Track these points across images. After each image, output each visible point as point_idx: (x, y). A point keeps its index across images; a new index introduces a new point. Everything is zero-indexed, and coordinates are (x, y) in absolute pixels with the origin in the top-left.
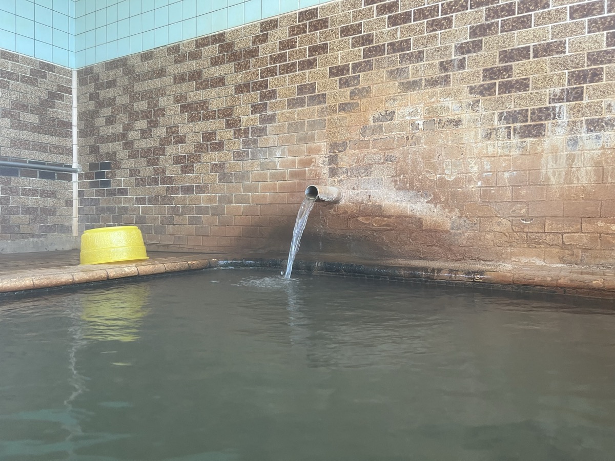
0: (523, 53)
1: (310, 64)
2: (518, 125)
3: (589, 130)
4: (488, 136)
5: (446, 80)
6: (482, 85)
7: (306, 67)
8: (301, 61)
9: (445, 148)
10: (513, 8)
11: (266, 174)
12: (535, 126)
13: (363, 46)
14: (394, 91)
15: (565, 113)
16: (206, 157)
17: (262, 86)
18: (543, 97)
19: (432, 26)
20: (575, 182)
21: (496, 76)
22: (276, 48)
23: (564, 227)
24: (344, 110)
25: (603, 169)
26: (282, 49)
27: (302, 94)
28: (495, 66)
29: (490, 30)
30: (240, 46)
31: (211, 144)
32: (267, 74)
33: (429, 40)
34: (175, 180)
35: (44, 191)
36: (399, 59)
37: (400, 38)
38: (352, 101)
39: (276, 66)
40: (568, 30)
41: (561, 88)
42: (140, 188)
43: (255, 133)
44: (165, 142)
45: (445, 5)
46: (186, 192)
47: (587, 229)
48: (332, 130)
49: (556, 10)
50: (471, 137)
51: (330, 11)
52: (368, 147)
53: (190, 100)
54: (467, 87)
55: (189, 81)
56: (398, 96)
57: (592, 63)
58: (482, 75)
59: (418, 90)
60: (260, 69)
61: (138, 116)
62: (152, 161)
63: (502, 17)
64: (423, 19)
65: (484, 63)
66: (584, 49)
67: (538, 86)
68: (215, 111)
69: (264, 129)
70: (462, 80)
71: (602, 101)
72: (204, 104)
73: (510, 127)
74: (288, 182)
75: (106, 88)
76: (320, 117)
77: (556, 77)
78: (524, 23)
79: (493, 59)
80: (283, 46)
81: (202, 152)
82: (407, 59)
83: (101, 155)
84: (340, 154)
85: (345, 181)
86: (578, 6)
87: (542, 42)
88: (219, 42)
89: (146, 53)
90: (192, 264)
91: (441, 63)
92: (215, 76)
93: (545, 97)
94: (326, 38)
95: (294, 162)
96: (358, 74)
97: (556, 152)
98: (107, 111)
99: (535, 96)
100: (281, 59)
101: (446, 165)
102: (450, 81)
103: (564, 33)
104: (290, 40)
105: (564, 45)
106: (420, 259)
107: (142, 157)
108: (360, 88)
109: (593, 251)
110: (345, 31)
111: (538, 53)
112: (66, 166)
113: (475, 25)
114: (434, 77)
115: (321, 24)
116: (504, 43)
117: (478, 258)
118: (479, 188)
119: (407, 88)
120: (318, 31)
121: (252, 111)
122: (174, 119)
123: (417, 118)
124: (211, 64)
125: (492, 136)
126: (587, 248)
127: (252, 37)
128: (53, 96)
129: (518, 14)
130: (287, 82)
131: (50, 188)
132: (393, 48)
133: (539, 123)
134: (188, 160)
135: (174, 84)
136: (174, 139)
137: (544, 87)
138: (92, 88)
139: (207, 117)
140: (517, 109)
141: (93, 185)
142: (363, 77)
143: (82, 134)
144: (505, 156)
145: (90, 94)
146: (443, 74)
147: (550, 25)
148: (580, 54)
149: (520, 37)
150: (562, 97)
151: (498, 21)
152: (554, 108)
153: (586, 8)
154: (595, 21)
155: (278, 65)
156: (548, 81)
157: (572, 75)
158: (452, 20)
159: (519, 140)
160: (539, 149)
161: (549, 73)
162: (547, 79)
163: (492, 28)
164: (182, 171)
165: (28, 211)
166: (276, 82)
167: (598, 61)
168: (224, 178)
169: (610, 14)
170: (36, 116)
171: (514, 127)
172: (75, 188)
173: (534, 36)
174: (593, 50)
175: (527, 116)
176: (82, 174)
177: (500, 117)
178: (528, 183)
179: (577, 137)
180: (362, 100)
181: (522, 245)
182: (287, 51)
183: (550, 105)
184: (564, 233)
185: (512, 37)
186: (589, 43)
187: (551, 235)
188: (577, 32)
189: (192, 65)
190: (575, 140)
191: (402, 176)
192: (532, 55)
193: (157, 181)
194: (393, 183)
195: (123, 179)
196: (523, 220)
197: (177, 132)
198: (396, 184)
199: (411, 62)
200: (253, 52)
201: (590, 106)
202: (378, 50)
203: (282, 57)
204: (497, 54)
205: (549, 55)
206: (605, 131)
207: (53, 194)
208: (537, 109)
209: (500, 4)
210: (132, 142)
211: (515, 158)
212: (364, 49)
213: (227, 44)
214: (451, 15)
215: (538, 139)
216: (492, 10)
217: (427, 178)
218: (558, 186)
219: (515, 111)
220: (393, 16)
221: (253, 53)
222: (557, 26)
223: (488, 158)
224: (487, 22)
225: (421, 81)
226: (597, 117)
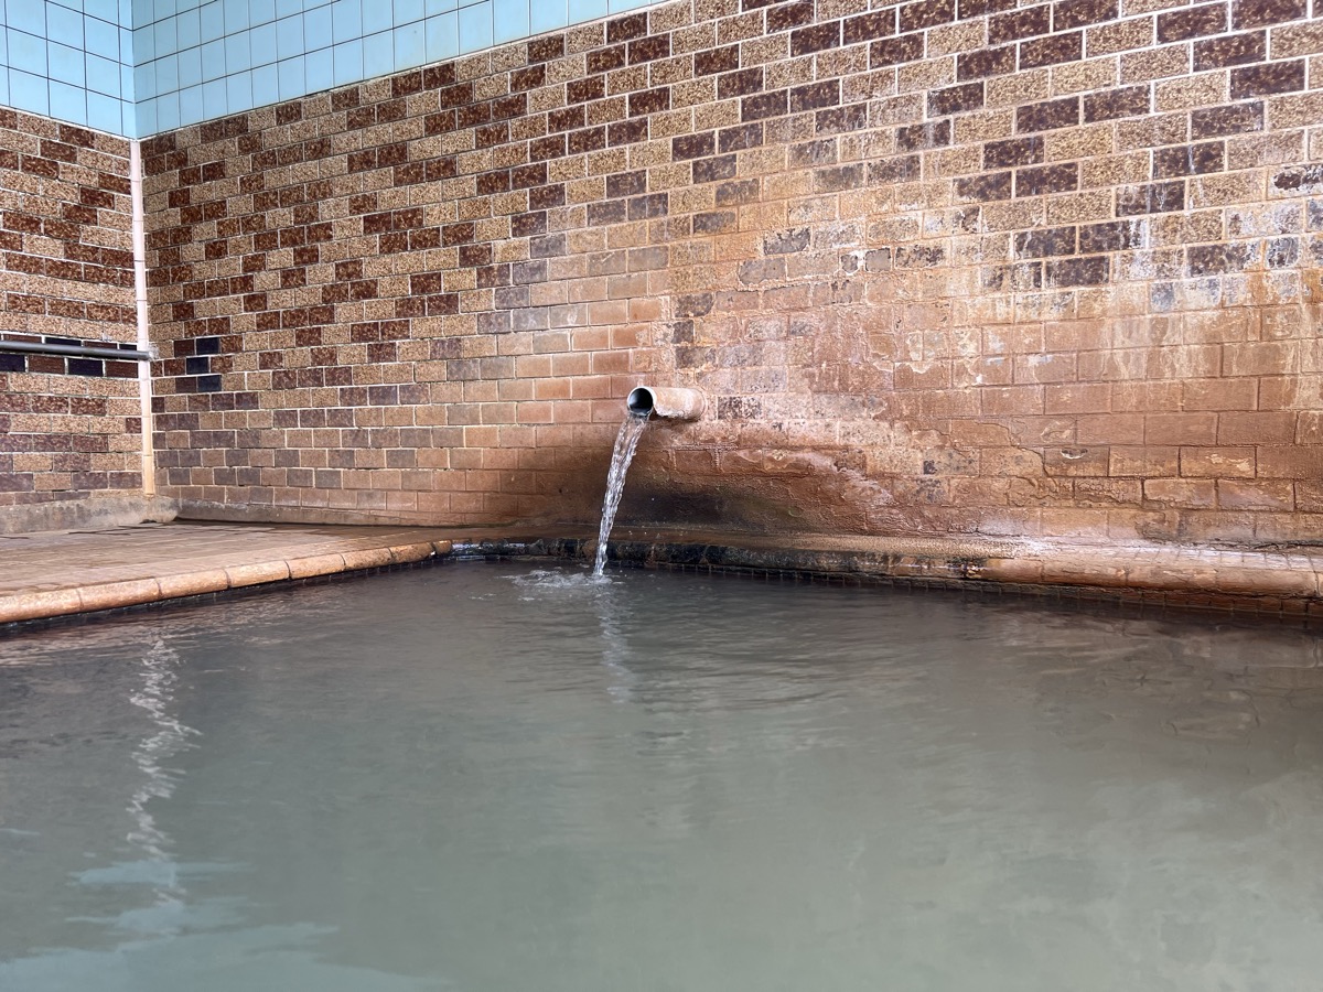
0: (1065, 112)
1: (634, 132)
2: (1055, 259)
3: (1195, 270)
4: (996, 282)
5: (911, 167)
6: (983, 178)
7: (625, 138)
8: (614, 125)
9: (909, 306)
10: (1045, 18)
11: (547, 361)
12: (1088, 261)
13: (742, 94)
14: (806, 189)
15: (1148, 236)
16: (420, 326)
17: (534, 178)
18: (1104, 202)
19: (882, 54)
20: (1168, 374)
21: (1011, 158)
22: (561, 97)
23: (1145, 467)
24: (704, 227)
25: (1222, 348)
26: (575, 99)
27: (618, 196)
28: (1009, 138)
29: (999, 63)
30: (484, 93)
31: (430, 299)
32: (544, 153)
33: (876, 82)
34: (357, 374)
35: (80, 400)
36: (814, 123)
37: (818, 79)
38: (720, 210)
39: (563, 136)
40: (1154, 65)
41: (1141, 184)
42: (283, 394)
43: (522, 276)
44: (333, 294)
45: (908, 11)
46: (382, 400)
47: (1190, 470)
48: (682, 269)
49: (1132, 24)
50: (963, 284)
51: (672, 20)
52: (756, 306)
53: (382, 208)
54: (954, 181)
55: (381, 165)
56: (815, 198)
57: (1200, 133)
58: (983, 156)
59: (855, 187)
60: (529, 140)
61: (275, 241)
62: (308, 335)
63: (1023, 37)
64: (864, 39)
65: (987, 131)
66: (1185, 103)
67: (1095, 180)
68: (438, 229)
69: (540, 268)
70: (943, 166)
71: (1221, 211)
72: (413, 216)
73: (1040, 263)
74: (593, 377)
75: (205, 180)
76: (656, 242)
77: (1130, 162)
78: (1066, 49)
79: (1004, 123)
80: (575, 94)
81: (411, 315)
82: (832, 122)
83: (199, 323)
84: (699, 319)
85: (709, 376)
86: (1174, 14)
87: (1103, 90)
88: (443, 83)
89: (287, 106)
90: (399, 553)
91: (902, 131)
92: (435, 155)
93: (1108, 202)
94: (664, 77)
95: (604, 337)
96: (732, 153)
97: (1130, 315)
98: (207, 230)
99: (1087, 200)
100: (572, 121)
101: (913, 342)
102: (919, 169)
103: (1146, 70)
104: (591, 79)
105: (1146, 95)
106: (863, 532)
107: (285, 326)
108: (737, 182)
109: (1201, 513)
110: (705, 64)
111: (1094, 112)
112: (124, 347)
113: (969, 52)
114: (887, 159)
115: (654, 48)
116: (1026, 90)
117: (977, 531)
118: (979, 389)
119: (832, 183)
120: (649, 63)
121: (514, 230)
122: (351, 247)
123: (852, 244)
124: (426, 130)
125: (1004, 283)
126: (1190, 507)
127: (512, 73)
128: (92, 198)
129: (1055, 30)
130: (586, 168)
131: (92, 394)
132: (803, 100)
133: (1097, 255)
134: (383, 334)
135: (349, 173)
136: (352, 288)
137: (1108, 181)
138: (173, 178)
139: (420, 242)
140: (1053, 227)
141: (182, 385)
142: (743, 161)
143: (155, 279)
144: (1031, 322)
145: (171, 193)
146: (906, 155)
147: (1119, 54)
148: (1177, 116)
149: (1059, 78)
150: (1142, 202)
151: (1015, 45)
152: (1126, 226)
153: (1190, 20)
154: (1210, 47)
155: (567, 133)
156: (1113, 169)
157: (1161, 157)
158: (922, 41)
159: (1058, 291)
160: (1097, 308)
161: (1115, 154)
162: (1113, 165)
163: (1003, 60)
164: (371, 355)
165: (48, 442)
166: (563, 169)
167: (1214, 128)
168: (459, 370)
169: (1238, 32)
170: (58, 242)
171: (1048, 263)
172: (146, 395)
173: (1087, 76)
174: (1206, 106)
175: (1074, 242)
176: (160, 363)
177: (1019, 244)
178: (1075, 377)
179: (1171, 284)
180: (742, 207)
181: (1065, 503)
182: (585, 103)
183: (1119, 219)
184: (1147, 478)
185: (1043, 78)
186: (1197, 90)
187: (1120, 482)
188: (1173, 68)
189: (387, 132)
190: (1167, 291)
191: (824, 365)
192: (1082, 116)
193: (319, 378)
194: (806, 380)
195: (246, 373)
196: (1065, 452)
197: (358, 274)
198: (812, 382)
199: (841, 128)
200: (513, 106)
201: (1198, 221)
202: (773, 104)
203: (574, 117)
204: (1015, 111)
205: (1117, 116)
206: (1226, 273)
207: (99, 407)
208: (1093, 227)
209: (1019, 9)
210: (264, 297)
211: (1051, 327)
212: (743, 102)
213: (458, 87)
214: (920, 31)
215: (1094, 289)
216: (1002, 21)
217: (875, 368)
218: (1134, 383)
219: (1050, 231)
220: (803, 33)
221: (513, 108)
222: (1131, 56)
223: (995, 328)
224: (993, 48)
225: (861, 169)
226: (1211, 243)
